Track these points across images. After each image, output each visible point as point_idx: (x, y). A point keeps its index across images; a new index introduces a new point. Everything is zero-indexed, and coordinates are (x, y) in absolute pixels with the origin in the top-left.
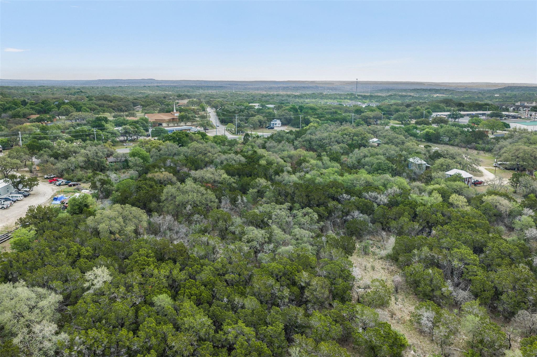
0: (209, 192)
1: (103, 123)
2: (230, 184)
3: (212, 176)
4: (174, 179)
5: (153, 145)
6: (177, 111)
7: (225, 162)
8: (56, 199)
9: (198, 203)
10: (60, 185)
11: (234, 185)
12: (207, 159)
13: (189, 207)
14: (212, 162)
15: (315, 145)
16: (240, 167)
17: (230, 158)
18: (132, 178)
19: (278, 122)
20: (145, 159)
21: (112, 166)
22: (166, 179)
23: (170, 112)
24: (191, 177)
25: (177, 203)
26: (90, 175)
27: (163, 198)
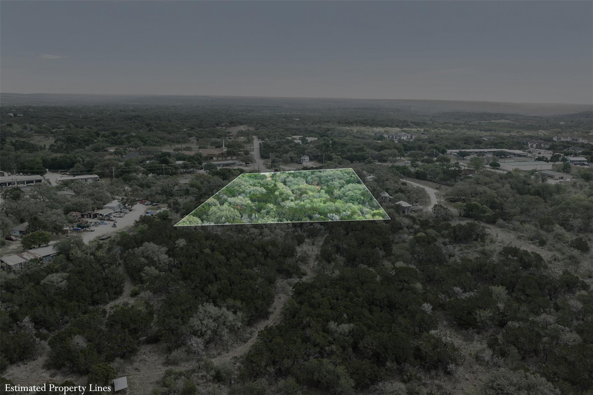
0: (236, 211)
1: (167, 158)
2: (251, 207)
3: (241, 201)
4: (218, 203)
5: (205, 178)
6: (225, 146)
7: (252, 193)
8: (147, 213)
9: (229, 216)
10: (147, 205)
11: (253, 207)
12: (241, 190)
13: (223, 218)
14: (244, 192)
15: (323, 180)
16: (260, 196)
17: (256, 190)
18: (191, 201)
19: (307, 158)
20: (199, 189)
21: (177, 193)
22: (212, 202)
23: (219, 147)
24: (227, 202)
25: (217, 216)
26: (165, 198)
27: (210, 213)
